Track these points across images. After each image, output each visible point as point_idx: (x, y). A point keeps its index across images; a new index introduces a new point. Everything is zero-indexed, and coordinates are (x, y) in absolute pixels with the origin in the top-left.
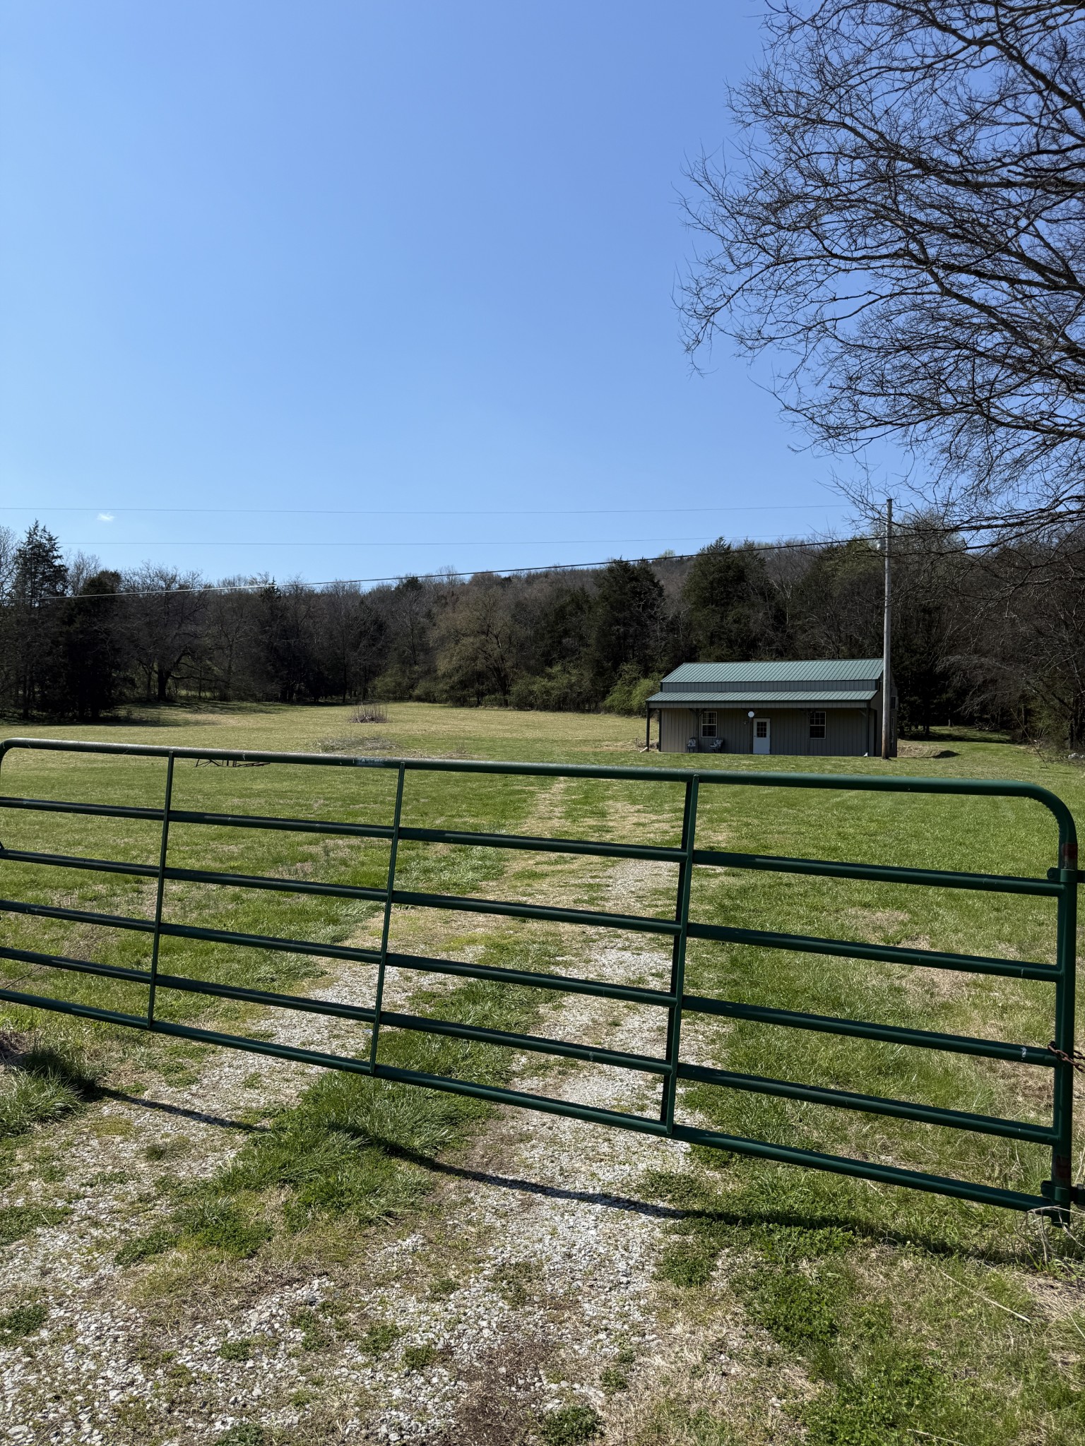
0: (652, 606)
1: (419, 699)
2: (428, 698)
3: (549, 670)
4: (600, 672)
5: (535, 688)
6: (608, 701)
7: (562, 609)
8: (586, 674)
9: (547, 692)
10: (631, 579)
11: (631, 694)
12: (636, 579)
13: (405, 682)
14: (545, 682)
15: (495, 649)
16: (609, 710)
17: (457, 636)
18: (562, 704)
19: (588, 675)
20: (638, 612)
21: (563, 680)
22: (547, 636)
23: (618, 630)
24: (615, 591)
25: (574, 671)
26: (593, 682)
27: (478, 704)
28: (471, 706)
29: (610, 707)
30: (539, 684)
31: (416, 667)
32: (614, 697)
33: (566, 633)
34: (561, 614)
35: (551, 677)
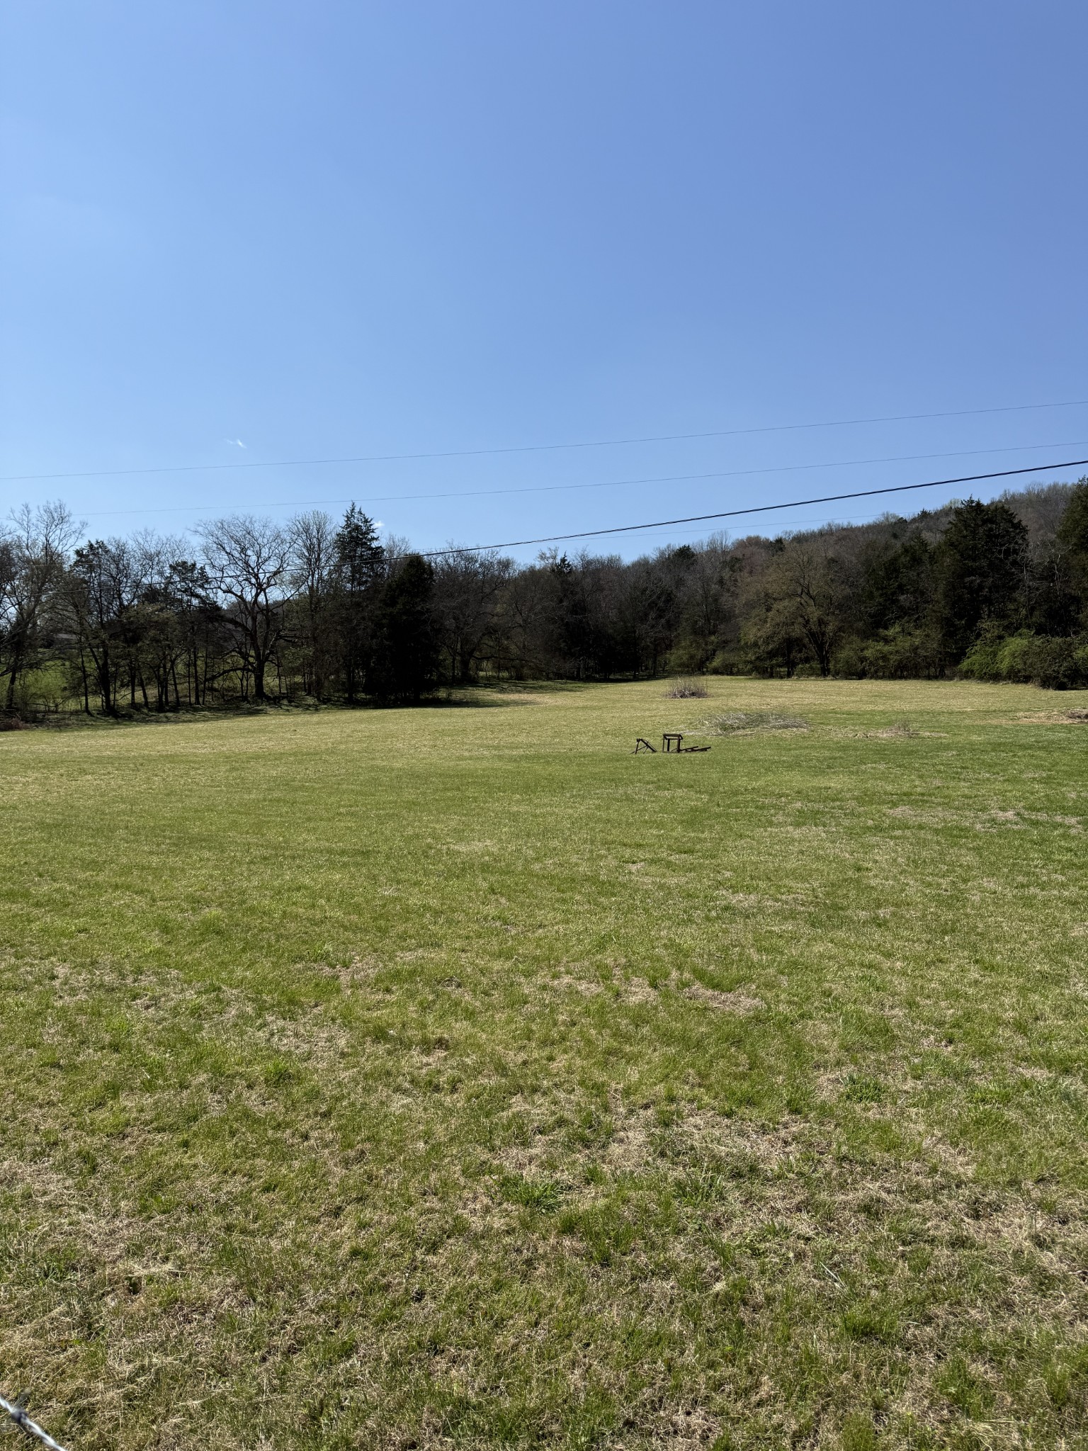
0: (1016, 552)
1: (716, 672)
2: (728, 670)
3: (882, 632)
4: (950, 630)
5: (868, 653)
6: (964, 665)
7: (894, 560)
8: (933, 635)
9: (885, 658)
10: (985, 522)
11: (995, 655)
12: (991, 521)
13: (699, 654)
14: (880, 646)
15: (814, 613)
16: (967, 675)
17: (767, 601)
18: (904, 670)
19: (936, 635)
20: (1001, 559)
21: (904, 644)
22: (876, 594)
23: (972, 582)
24: (965, 537)
25: (918, 632)
26: (944, 643)
27: (789, 675)
28: (782, 678)
29: (967, 672)
30: (873, 649)
31: (713, 638)
32: (974, 659)
33: (901, 589)
34: (892, 568)
35: (886, 641)
